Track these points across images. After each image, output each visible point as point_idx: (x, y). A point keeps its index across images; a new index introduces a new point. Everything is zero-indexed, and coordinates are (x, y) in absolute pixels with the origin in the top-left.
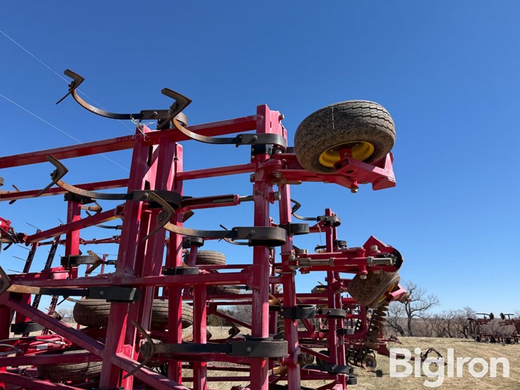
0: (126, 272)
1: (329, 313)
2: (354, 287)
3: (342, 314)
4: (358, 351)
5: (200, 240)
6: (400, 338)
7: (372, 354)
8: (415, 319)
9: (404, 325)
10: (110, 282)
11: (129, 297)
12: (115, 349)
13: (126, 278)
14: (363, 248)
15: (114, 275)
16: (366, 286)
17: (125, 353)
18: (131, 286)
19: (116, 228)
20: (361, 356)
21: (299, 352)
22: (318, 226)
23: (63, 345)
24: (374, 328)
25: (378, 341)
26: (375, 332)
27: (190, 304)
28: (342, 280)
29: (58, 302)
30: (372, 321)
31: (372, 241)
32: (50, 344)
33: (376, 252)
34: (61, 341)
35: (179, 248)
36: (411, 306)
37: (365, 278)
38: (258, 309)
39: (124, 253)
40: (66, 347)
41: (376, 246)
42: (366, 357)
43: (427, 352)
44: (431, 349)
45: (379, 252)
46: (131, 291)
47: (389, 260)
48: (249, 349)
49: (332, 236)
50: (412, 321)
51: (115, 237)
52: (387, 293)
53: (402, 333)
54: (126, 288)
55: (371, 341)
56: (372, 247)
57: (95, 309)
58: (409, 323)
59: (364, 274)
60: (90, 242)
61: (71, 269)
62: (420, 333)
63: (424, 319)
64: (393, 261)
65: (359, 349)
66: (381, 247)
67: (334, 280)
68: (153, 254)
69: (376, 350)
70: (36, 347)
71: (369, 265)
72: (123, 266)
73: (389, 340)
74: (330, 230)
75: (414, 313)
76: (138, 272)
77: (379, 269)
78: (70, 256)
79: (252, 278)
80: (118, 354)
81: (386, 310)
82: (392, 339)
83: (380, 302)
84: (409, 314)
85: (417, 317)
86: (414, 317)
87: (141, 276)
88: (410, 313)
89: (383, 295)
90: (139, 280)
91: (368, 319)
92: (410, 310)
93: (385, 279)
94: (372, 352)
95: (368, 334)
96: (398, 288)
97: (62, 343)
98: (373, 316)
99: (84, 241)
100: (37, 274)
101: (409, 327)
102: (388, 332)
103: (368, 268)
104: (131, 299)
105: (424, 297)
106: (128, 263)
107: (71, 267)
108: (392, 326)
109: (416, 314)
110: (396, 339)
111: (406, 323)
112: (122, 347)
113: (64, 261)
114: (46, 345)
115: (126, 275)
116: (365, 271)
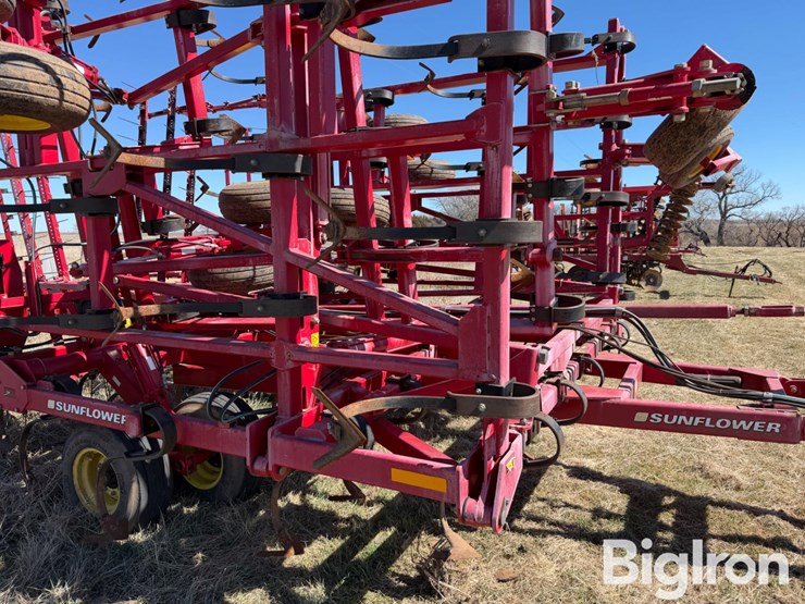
0: (283, 130)
1: (601, 198)
2: (656, 145)
3: (622, 200)
4: (636, 264)
5: (388, 95)
6: (703, 248)
7: (657, 269)
8: (733, 222)
9: (712, 231)
10: (263, 149)
11: (294, 168)
12: (287, 245)
13: (285, 141)
14: (685, 65)
15: (266, 137)
16: (678, 140)
17: (300, 249)
18: (296, 152)
19: (255, 81)
20: (638, 271)
21: (554, 245)
22: (594, 53)
23: (214, 248)
24: (667, 231)
25: (669, 250)
26: (667, 236)
27: (386, 197)
28: (628, 146)
29: (195, 198)
30: (663, 220)
31: (703, 54)
32: (198, 247)
33: (709, 71)
34: (211, 242)
35: (359, 96)
36: (729, 200)
37: (683, 119)
38: (495, 175)
39: (276, 101)
40: (220, 251)
41: (711, 62)
42: (647, 273)
43: (748, 265)
44: (754, 261)
45: (715, 71)
46: (296, 159)
47: (735, 82)
48: (482, 232)
49: (617, 70)
50: (727, 225)
51: (256, 97)
52: (705, 162)
53: (707, 242)
54: (287, 155)
55: (658, 249)
56: (704, 63)
57: (248, 200)
58: (721, 228)
59: (681, 112)
60: (222, 108)
61: (201, 139)
62: (737, 242)
63: (748, 221)
64: (741, 86)
65: (637, 262)
66: (718, 63)
67: (615, 147)
68: (320, 100)
69: (663, 262)
70: (180, 251)
71: (695, 95)
72: (277, 121)
73: (686, 251)
74: (615, 59)
75: (732, 211)
76: (302, 131)
77: (709, 103)
78: (196, 119)
79: (484, 127)
80: (291, 250)
81: (690, 203)
82: (692, 249)
83: (690, 176)
84: (724, 215)
85: (737, 218)
86: (731, 218)
87: (306, 136)
88: (726, 211)
89: (698, 165)
90: (305, 143)
91: (656, 219)
92: (725, 207)
93: (715, 124)
94: (658, 265)
95: (655, 240)
96: (727, 154)
97: (213, 245)
98: (665, 214)
99: (211, 107)
100: (155, 147)
101: (720, 233)
102: (685, 240)
103: (691, 102)
104: (298, 170)
105: (754, 186)
106: (284, 117)
107: (200, 136)
108: (692, 232)
109: (735, 215)
110: (697, 249)
111: (716, 228)
112: (297, 242)
113: (188, 127)
114: (193, 247)
115: (284, 135)
116: (685, 108)
